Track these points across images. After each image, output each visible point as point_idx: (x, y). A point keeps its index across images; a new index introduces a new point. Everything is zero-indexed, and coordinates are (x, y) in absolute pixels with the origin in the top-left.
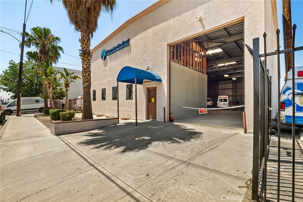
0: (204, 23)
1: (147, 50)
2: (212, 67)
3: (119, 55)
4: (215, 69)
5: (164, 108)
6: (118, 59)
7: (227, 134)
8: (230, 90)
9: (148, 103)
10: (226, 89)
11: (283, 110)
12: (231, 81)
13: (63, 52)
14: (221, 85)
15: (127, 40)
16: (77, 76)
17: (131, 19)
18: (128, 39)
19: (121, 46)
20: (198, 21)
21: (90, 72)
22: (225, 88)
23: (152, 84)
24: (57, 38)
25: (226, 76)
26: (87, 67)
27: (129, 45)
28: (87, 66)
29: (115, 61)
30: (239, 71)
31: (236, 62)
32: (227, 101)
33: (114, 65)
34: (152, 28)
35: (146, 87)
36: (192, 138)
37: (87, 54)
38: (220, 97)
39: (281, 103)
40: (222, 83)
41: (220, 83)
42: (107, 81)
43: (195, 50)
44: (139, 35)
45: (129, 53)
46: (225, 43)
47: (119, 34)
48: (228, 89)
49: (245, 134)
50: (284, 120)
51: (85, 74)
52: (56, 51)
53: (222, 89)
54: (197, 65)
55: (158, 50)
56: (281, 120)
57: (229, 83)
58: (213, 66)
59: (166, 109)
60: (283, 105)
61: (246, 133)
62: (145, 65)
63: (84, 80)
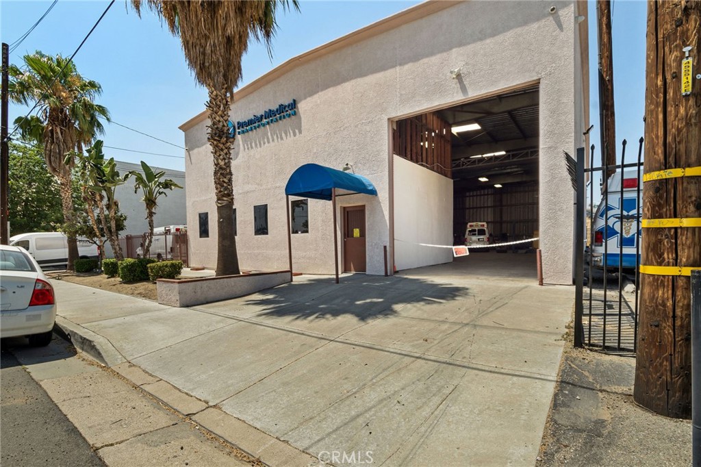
0: (465, 83)
1: (342, 129)
2: (458, 162)
3: (269, 134)
4: (463, 165)
5: (385, 247)
6: (269, 142)
7: (511, 288)
8: (490, 209)
9: (345, 238)
10: (481, 208)
11: (600, 244)
12: (490, 191)
13: (108, 119)
14: (470, 200)
15: (292, 102)
16: (171, 181)
17: (300, 57)
18: (294, 101)
19: (275, 115)
20: (454, 78)
21: (232, 175)
22: (478, 206)
23: (355, 200)
24: (92, 85)
25: (483, 179)
26: (225, 164)
27: (295, 114)
28: (227, 161)
29: (260, 146)
30: (509, 171)
31: (506, 152)
32: (485, 234)
33: (257, 156)
34: (353, 82)
35: (340, 205)
36: (456, 296)
37: (225, 135)
38: (471, 226)
39: (596, 232)
40: (471, 194)
41: (468, 194)
42: (241, 191)
43: (432, 128)
44: (320, 93)
45: (297, 131)
46: (489, 113)
47: (268, 88)
48: (484, 207)
49: (540, 286)
50: (600, 260)
51: (221, 180)
52: (93, 117)
53: (473, 208)
54: (435, 159)
55: (368, 129)
56: (597, 261)
57: (488, 194)
58: (460, 159)
59: (388, 249)
60: (599, 236)
61: (542, 285)
62: (336, 159)
63: (220, 192)
